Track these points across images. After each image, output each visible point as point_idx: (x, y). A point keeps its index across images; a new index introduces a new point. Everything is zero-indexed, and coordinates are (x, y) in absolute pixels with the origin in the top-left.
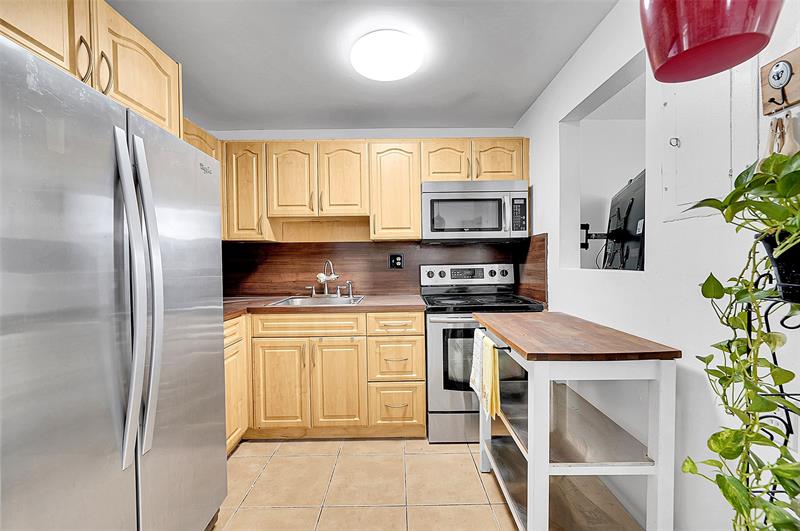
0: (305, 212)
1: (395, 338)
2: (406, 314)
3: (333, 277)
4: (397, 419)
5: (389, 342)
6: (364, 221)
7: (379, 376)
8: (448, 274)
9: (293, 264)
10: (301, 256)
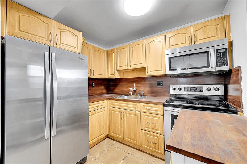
0: (126, 68)
1: (151, 115)
2: (155, 105)
3: (135, 89)
4: (151, 147)
5: (149, 116)
6: (144, 69)
7: (145, 128)
8: (183, 89)
9: (127, 85)
10: (129, 82)
